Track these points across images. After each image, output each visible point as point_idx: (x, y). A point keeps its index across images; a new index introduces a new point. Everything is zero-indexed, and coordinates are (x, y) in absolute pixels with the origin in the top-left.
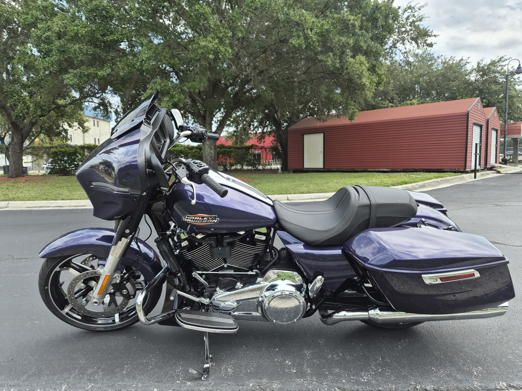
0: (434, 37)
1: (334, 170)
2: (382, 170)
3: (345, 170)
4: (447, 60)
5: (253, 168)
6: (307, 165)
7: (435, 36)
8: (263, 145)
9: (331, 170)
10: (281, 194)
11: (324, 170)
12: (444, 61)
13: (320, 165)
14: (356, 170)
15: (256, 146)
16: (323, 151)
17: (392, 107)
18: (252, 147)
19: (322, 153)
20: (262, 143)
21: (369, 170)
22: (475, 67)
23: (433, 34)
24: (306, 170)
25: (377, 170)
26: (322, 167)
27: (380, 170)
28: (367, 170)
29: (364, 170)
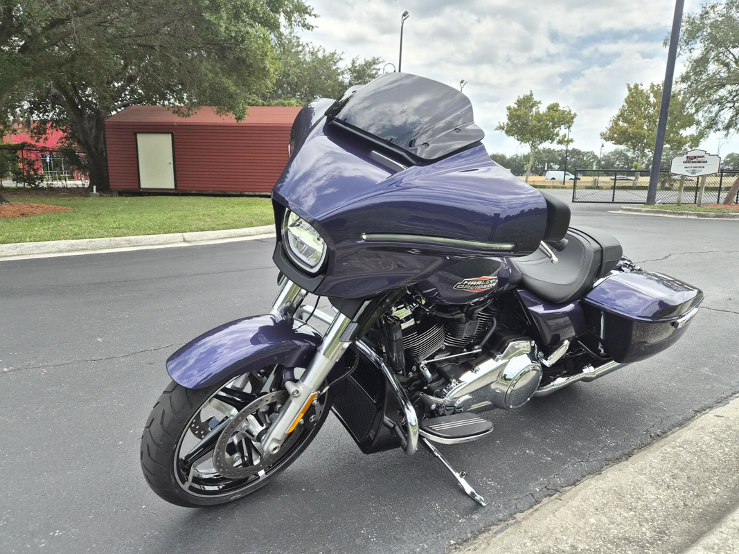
0: (313, 17)
1: (194, 192)
2: (264, 193)
3: (210, 192)
4: (316, 50)
5: (30, 185)
6: (145, 184)
7: (315, 16)
8: (44, 145)
9: (189, 192)
10: (168, 232)
11: (177, 192)
12: (312, 50)
13: (170, 184)
14: (227, 193)
15: (30, 145)
16: (172, 162)
17: (263, 105)
18: (22, 146)
19: (172, 166)
20: (41, 140)
21: (247, 193)
22: (350, 66)
23: (313, 13)
24: (144, 191)
25: (257, 193)
26: (173, 187)
27: (262, 194)
28: (243, 193)
29: (239, 193)
